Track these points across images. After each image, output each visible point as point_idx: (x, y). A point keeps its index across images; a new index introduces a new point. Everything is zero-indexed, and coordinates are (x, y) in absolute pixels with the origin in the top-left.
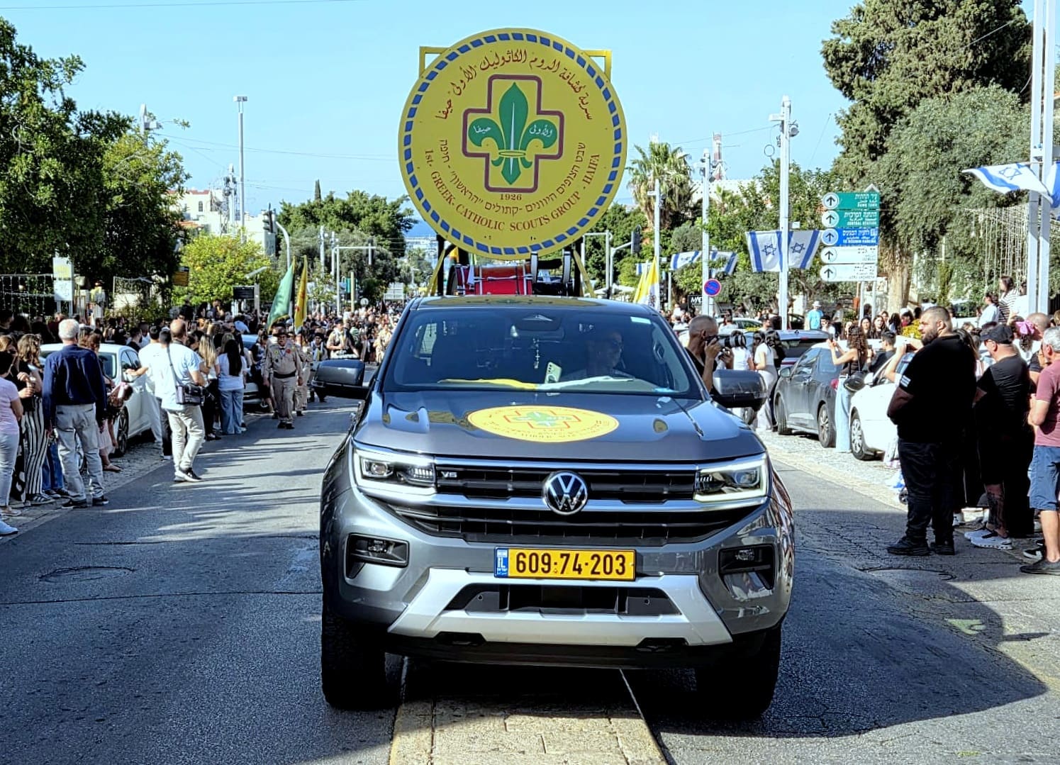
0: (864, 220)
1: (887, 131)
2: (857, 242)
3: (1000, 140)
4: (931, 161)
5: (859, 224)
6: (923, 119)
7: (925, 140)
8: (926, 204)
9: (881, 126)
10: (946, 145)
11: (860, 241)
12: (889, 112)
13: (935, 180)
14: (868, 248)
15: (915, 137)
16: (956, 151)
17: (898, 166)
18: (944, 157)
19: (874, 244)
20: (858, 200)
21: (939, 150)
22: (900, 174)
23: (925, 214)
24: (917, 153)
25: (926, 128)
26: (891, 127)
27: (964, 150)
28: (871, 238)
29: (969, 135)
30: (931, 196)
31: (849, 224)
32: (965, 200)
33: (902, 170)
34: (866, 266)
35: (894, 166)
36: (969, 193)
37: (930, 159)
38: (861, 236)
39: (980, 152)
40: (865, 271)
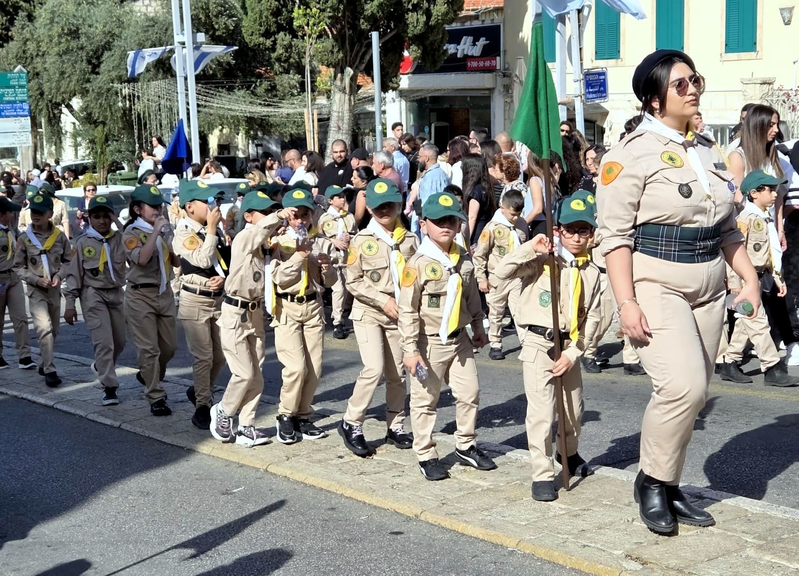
0: (17, 96)
1: (11, 22)
2: (13, 114)
3: (117, 31)
4: (63, 46)
5: (13, 99)
6: (53, 12)
7: (57, 29)
8: (63, 81)
9: (5, 18)
10: (74, 34)
11: (15, 113)
12: (11, 6)
13: (68, 62)
14: (22, 119)
15: (48, 27)
16: (83, 39)
17: (24, 52)
18: (73, 44)
19: (26, 116)
20: (11, 79)
21: (69, 38)
22: (27, 58)
23: (62, 90)
24: (51, 41)
25: (56, 20)
26: (15, 19)
27: (88, 37)
28: (24, 110)
29: (90, 26)
30: (66, 75)
31: (5, 99)
32: (95, 79)
33: (28, 55)
34: (22, 134)
35: (21, 51)
36: (98, 73)
37: (62, 45)
38: (15, 109)
39: (101, 41)
40: (22, 138)
